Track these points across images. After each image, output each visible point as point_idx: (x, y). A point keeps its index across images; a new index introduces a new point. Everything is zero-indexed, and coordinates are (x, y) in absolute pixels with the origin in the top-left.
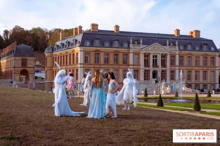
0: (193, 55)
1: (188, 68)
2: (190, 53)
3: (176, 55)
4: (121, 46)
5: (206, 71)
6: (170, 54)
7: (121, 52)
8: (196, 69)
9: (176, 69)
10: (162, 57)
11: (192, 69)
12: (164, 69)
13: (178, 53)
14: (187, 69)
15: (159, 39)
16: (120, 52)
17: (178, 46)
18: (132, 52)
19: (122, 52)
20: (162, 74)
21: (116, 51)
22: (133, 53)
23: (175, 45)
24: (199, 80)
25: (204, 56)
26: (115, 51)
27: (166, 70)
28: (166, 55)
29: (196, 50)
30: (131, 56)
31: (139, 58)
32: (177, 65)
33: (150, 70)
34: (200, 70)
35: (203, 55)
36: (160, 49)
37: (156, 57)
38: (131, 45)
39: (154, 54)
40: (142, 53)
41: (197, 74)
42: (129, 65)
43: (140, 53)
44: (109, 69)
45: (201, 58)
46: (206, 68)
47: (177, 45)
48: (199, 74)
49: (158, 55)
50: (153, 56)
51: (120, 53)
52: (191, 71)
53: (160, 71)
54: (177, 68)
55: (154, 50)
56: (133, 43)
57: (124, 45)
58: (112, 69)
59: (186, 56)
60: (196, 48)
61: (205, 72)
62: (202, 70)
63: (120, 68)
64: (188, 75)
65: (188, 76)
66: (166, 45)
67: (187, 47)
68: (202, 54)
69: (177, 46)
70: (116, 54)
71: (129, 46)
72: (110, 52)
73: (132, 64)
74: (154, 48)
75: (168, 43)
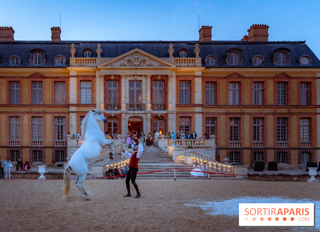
0: (244, 78)
1: (232, 110)
2: (236, 73)
3: (194, 80)
5: (285, 116)
6: (177, 77)
7: (48, 78)
8: (255, 114)
9: (194, 113)
11: (244, 114)
13: (201, 75)
14: (227, 114)
16: (47, 75)
17: (202, 56)
18: (75, 75)
19: (52, 78)
20: (155, 124)
21: (36, 73)
22: (77, 76)
24: (263, 139)
25: (277, 80)
26: (34, 74)
27: (167, 115)
28: (164, 78)
29: (254, 65)
30: (73, 83)
31: (93, 89)
32: (196, 103)
33: (120, 115)
34: (267, 114)
35: (274, 78)
36: (147, 63)
37: (139, 84)
38: (73, 60)
39: (132, 78)
40: (100, 77)
41: (257, 125)
42: (68, 106)
43: (95, 76)
44: (20, 115)
45: (270, 84)
46: (285, 110)
47: (197, 53)
48: (263, 126)
49: (143, 79)
51: (47, 80)
52: (240, 118)
53: (149, 116)
54: (199, 109)
55: (128, 67)
56: (79, 54)
57: (56, 61)
58: (27, 115)
59: (225, 80)
60: (253, 60)
61: (283, 120)
62: (274, 114)
63: (46, 113)
64: (232, 127)
65: (232, 130)
66: (168, 56)
67: (226, 60)
68: (272, 75)
69: (197, 56)
72: (22, 77)
73: (75, 102)
74: (129, 61)
75: (171, 52)
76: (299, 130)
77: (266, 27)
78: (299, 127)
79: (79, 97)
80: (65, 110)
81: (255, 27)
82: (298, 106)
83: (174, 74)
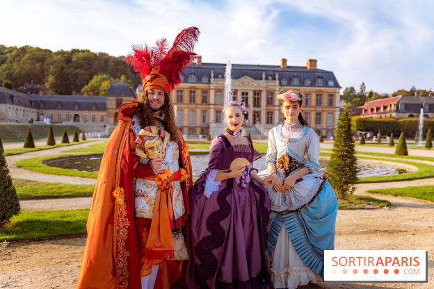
3: (275, 92)
4: (199, 80)
5: (321, 112)
6: (267, 91)
8: (305, 111)
9: (274, 110)
10: (255, 94)
12: (257, 109)
13: (278, 90)
15: (253, 72)
16: (198, 88)
17: (280, 80)
19: (200, 89)
20: (255, 115)
21: (193, 87)
22: (215, 89)
23: (274, 79)
25: (317, 94)
26: (191, 87)
27: (261, 111)
28: (260, 92)
29: (306, 85)
30: (212, 93)
31: (222, 96)
32: (275, 105)
34: (311, 111)
35: (315, 92)
36: (251, 84)
37: (247, 94)
38: (212, 80)
39: (244, 91)
42: (209, 105)
44: (183, 109)
45: (313, 95)
46: (320, 109)
47: (277, 78)
49: (249, 91)
50: (243, 94)
51: (197, 90)
53: (252, 111)
54: (277, 108)
55: (242, 85)
56: (216, 77)
57: (203, 79)
58: (187, 109)
60: (305, 82)
61: (319, 115)
62: (315, 111)
63: (197, 108)
66: (262, 79)
67: (292, 82)
69: (277, 80)
70: (192, 91)
71: (209, 80)
72: (184, 88)
73: (214, 103)
74: (242, 82)
75: (264, 76)
76: (327, 120)
77: (315, 61)
78: (327, 117)
79: (215, 100)
80: (207, 107)
81: (311, 61)
82: (326, 107)
83: (265, 89)
